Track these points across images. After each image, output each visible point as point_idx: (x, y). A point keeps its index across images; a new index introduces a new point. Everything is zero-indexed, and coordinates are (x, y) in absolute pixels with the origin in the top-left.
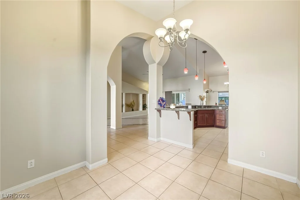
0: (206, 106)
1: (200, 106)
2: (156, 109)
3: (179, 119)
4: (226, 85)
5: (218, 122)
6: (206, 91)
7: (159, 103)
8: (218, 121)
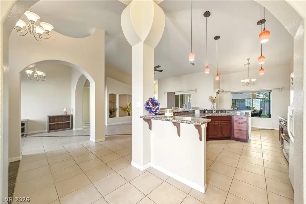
0: (219, 110)
1: (212, 110)
2: (141, 117)
3: (179, 136)
4: (243, 83)
5: (237, 133)
6: (217, 91)
7: (147, 106)
8: (236, 131)
